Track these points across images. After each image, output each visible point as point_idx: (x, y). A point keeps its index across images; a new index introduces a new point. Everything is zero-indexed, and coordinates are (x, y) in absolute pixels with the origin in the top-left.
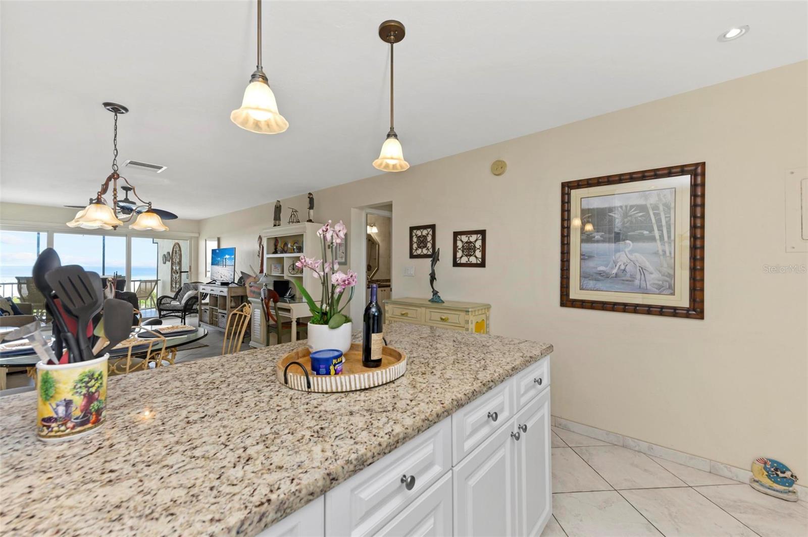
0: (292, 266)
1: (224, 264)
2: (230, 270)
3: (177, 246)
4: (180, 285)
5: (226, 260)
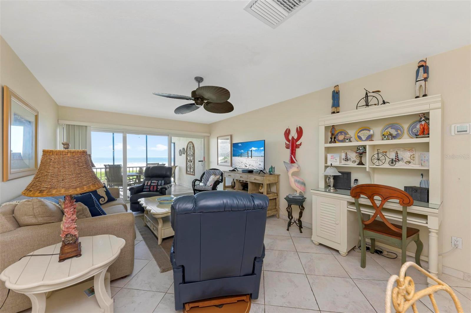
0: (376, 156)
1: (250, 155)
2: (258, 160)
3: (191, 143)
4: (194, 170)
5: (252, 151)
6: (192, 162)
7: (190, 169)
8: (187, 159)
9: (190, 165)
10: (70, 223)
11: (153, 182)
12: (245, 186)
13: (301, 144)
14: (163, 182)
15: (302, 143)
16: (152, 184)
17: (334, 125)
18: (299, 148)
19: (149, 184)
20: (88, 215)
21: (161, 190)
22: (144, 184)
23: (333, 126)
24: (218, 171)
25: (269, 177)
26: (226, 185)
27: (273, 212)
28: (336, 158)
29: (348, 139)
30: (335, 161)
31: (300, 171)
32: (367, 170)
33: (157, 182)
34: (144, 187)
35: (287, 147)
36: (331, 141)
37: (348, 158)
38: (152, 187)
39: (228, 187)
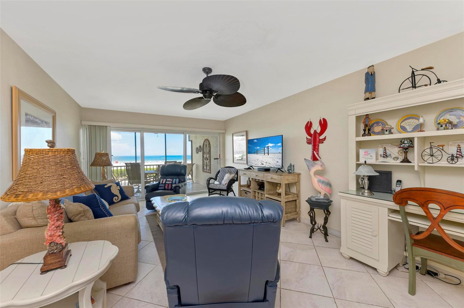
0: (428, 151)
1: (266, 151)
2: (276, 157)
3: (207, 141)
4: (210, 168)
5: (269, 147)
6: (208, 159)
7: (206, 167)
8: (203, 157)
9: (206, 163)
10: (54, 230)
11: (168, 180)
12: (261, 185)
13: (325, 139)
14: (177, 180)
15: (326, 137)
16: (167, 182)
17: (368, 114)
18: (323, 143)
19: (164, 182)
20: (90, 217)
21: (175, 189)
22: (160, 182)
23: (366, 115)
24: (233, 169)
25: (287, 176)
26: (241, 184)
27: (292, 215)
28: (371, 155)
29: (388, 130)
30: (371, 157)
31: (325, 168)
32: (416, 168)
33: (172, 180)
34: (160, 186)
35: (309, 143)
36: (365, 133)
37: (387, 154)
38: (167, 185)
39: (243, 186)
